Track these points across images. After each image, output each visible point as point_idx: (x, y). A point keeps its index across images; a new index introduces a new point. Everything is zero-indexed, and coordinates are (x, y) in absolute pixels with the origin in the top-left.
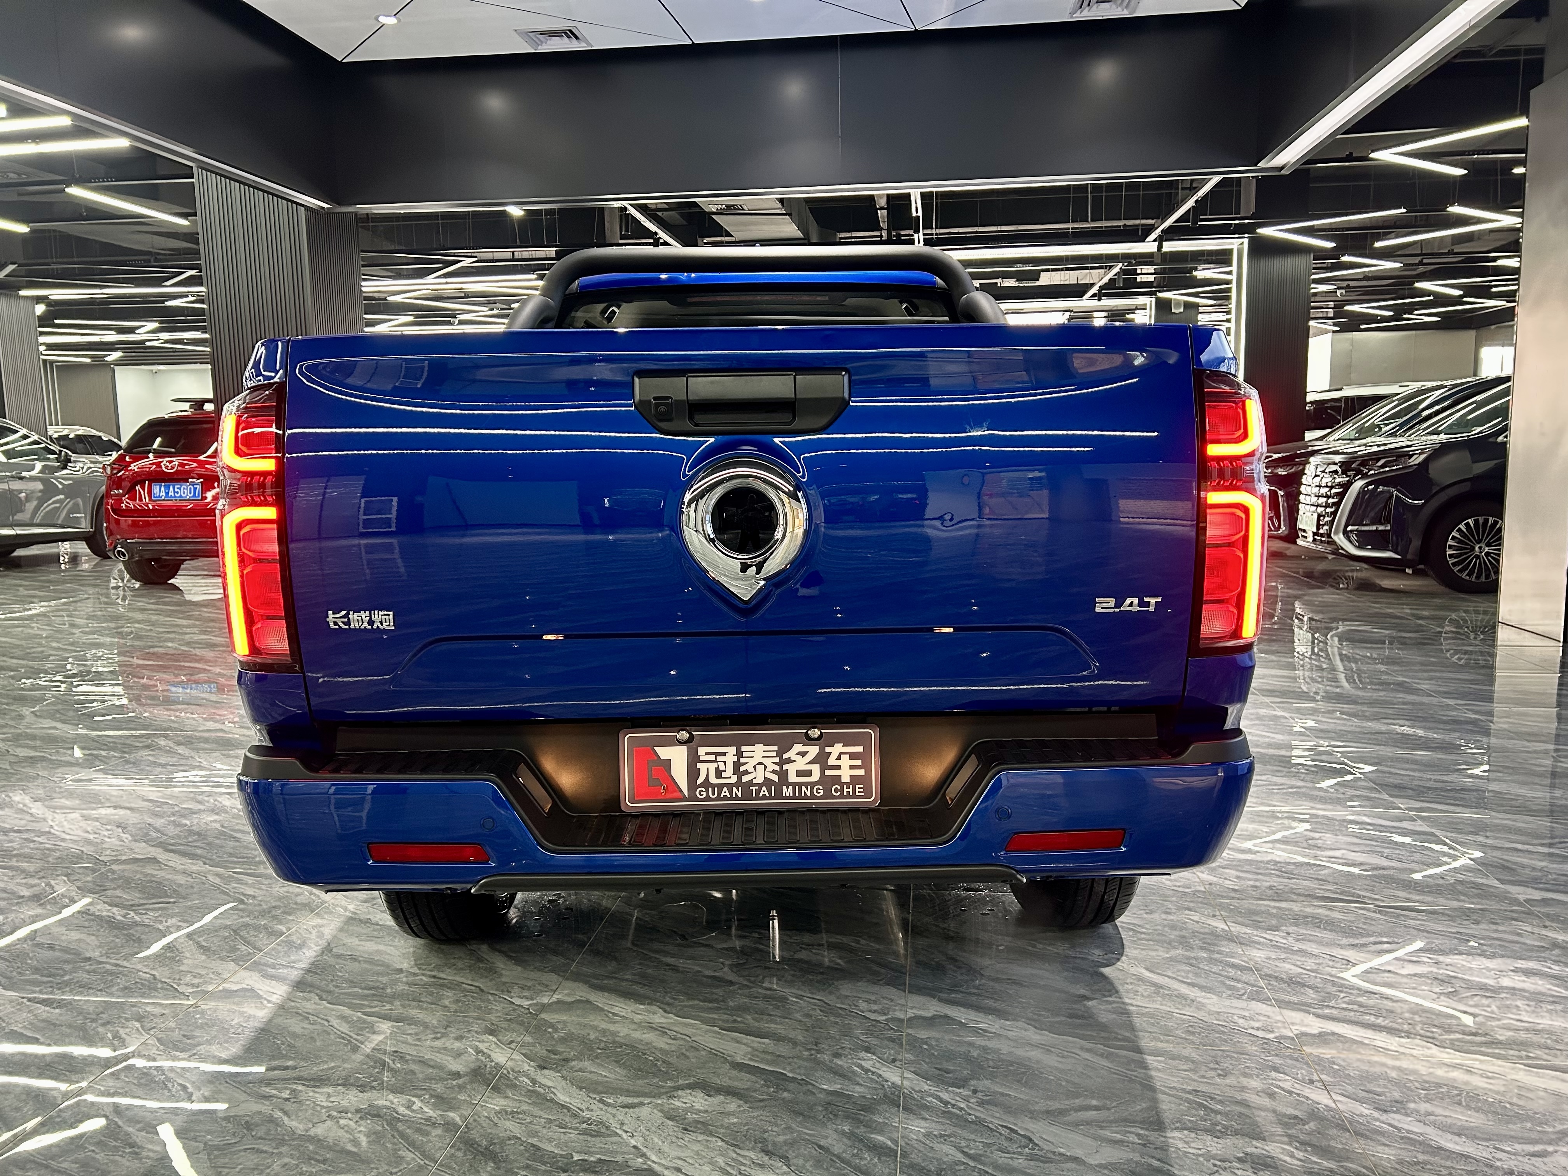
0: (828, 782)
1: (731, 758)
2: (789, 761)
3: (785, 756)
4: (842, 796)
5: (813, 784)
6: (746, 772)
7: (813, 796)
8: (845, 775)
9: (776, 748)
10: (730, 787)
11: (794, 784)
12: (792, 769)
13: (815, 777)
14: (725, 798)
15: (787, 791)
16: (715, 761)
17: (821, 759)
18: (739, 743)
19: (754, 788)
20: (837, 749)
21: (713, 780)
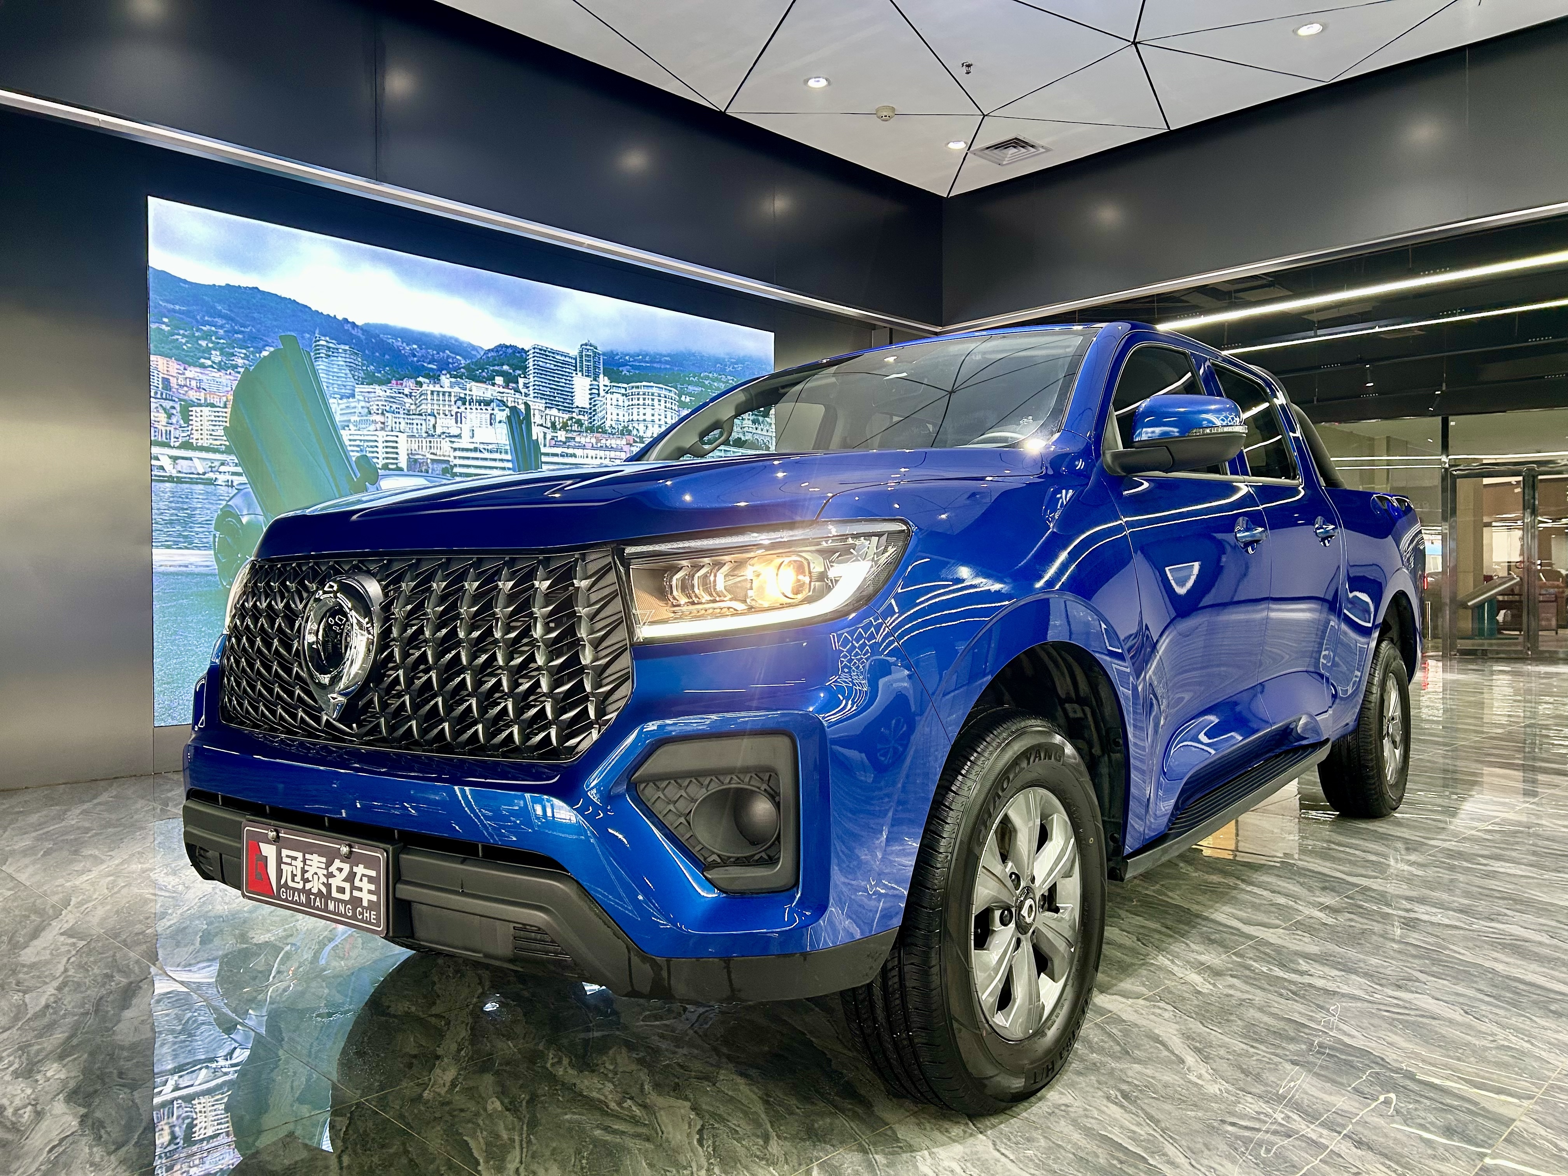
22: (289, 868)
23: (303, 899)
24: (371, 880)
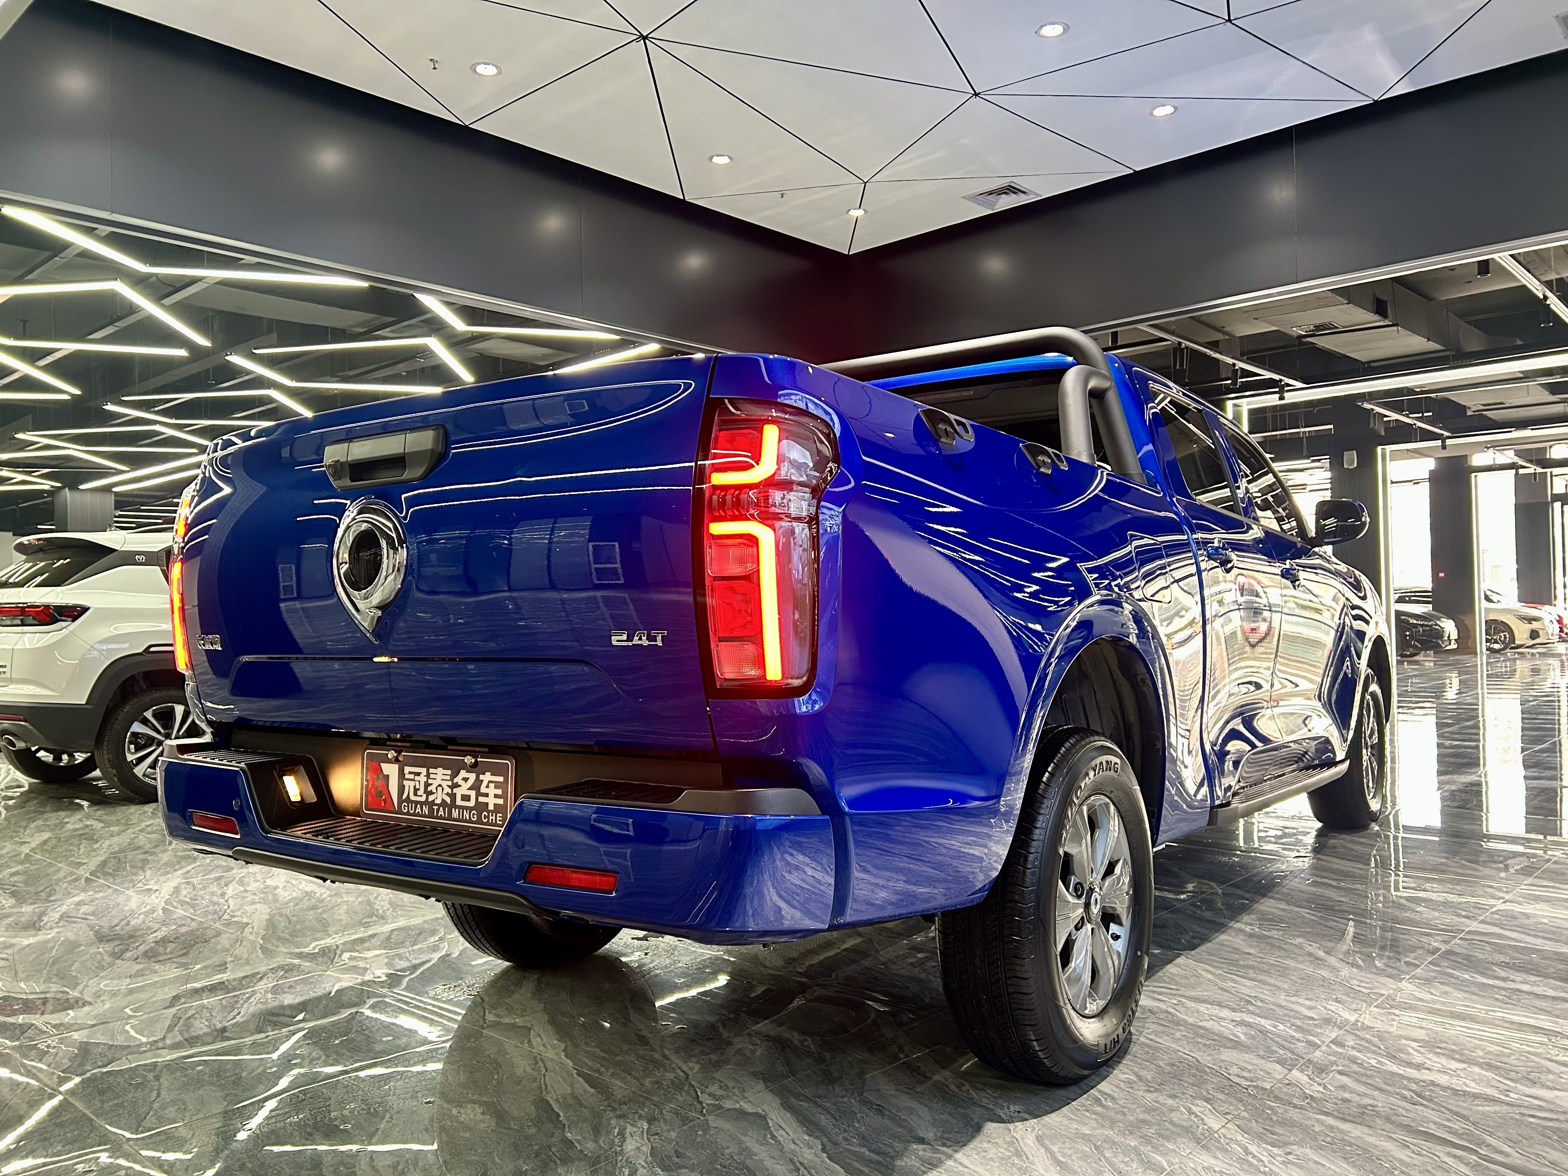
0: (481, 807)
1: (423, 779)
2: (457, 786)
3: (455, 781)
4: (487, 824)
5: (470, 809)
6: (431, 793)
7: (470, 821)
8: (491, 802)
9: (449, 772)
10: (422, 804)
11: (460, 807)
12: (459, 792)
13: (472, 803)
14: (418, 815)
15: (455, 814)
16: (413, 780)
17: (476, 787)
18: (429, 765)
19: (436, 808)
20: (487, 777)
21: (413, 798)
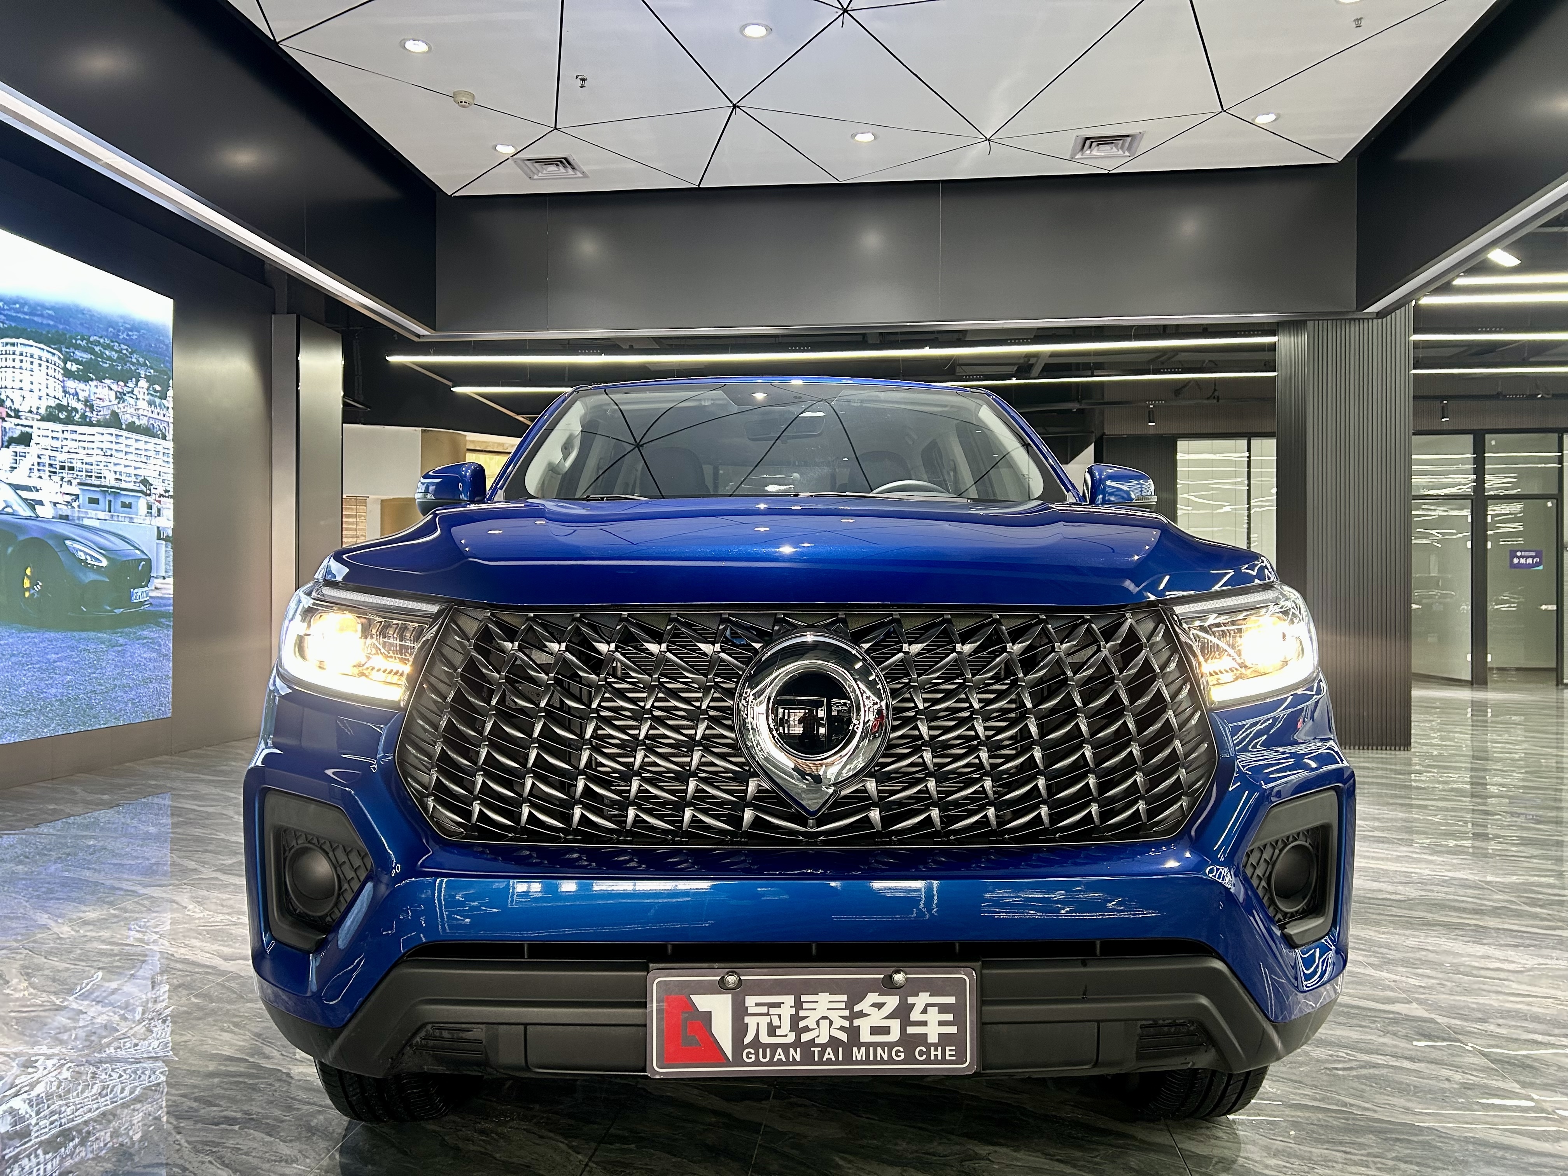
22: (764, 1021)
23: (796, 1055)
24: (943, 1009)
